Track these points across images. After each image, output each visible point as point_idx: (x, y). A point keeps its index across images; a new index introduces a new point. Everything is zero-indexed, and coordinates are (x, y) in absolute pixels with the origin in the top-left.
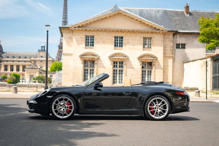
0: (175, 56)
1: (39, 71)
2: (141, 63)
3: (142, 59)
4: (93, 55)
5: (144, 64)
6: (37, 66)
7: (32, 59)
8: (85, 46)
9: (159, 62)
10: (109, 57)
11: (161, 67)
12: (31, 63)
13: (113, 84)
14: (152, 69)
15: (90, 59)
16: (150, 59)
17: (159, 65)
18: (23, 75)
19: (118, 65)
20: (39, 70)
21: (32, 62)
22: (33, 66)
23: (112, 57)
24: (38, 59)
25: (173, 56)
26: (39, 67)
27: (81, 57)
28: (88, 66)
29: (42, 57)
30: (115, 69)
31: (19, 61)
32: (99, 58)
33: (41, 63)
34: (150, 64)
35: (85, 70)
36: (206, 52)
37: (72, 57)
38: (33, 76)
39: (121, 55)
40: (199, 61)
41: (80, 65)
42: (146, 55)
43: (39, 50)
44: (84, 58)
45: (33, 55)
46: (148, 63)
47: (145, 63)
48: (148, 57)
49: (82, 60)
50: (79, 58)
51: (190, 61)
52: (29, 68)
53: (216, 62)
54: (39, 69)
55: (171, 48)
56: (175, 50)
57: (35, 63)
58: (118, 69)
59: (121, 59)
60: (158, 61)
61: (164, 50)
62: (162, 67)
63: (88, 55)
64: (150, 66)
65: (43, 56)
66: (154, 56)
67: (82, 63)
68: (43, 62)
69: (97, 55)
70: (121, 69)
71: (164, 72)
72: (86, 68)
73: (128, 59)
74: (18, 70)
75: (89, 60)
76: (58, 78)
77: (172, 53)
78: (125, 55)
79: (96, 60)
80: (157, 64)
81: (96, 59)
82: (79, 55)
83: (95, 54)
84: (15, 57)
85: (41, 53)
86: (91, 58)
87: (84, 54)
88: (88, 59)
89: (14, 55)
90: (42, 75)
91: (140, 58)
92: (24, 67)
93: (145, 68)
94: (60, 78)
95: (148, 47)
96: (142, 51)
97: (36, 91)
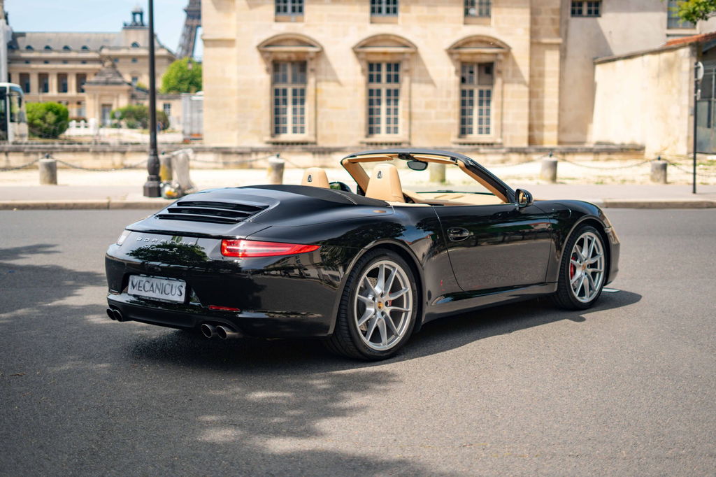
0: (569, 40)
1: (129, 91)
2: (459, 67)
3: (460, 54)
4: (302, 42)
5: (468, 70)
6: (120, 75)
7: (105, 52)
8: (276, 14)
9: (514, 64)
10: (354, 49)
11: (522, 76)
12: (103, 65)
13: (367, 137)
14: (492, 84)
15: (294, 57)
16: (485, 54)
17: (516, 73)
19: (384, 73)
20: (126, 87)
21: (106, 64)
22: (110, 76)
23: (363, 46)
24: (123, 52)
25: (560, 40)
26: (128, 78)
27: (262, 49)
28: (285, 80)
29: (135, 45)
30: (375, 86)
31: (65, 61)
32: (320, 54)
33: (134, 64)
34: (488, 68)
35: (277, 92)
36: (669, 28)
37: (232, 52)
38: (110, 106)
39: (394, 41)
40: (647, 58)
41: (261, 77)
42: (474, 39)
43: (125, 25)
44: (271, 52)
45: (106, 41)
46: (480, 65)
47: (472, 64)
48: (480, 45)
49: (266, 59)
50: (257, 55)
51: (618, 59)
52: (97, 83)
55: (554, 17)
56: (567, 22)
57: (114, 66)
58: (384, 86)
59: (392, 54)
60: (513, 59)
61: (534, 21)
62: (527, 78)
63: (284, 43)
64: (488, 75)
65: (140, 43)
66: (498, 43)
67: (268, 70)
68: (139, 61)
69: (314, 41)
70: (393, 86)
71: (532, 94)
72: (281, 86)
73: (415, 53)
74: (63, 88)
75: (289, 58)
76: (188, 115)
77: (559, 33)
78: (404, 42)
79: (312, 59)
80: (510, 68)
81: (312, 55)
82: (256, 43)
83: (305, 39)
84: (52, 47)
85: (132, 32)
86: (296, 53)
87: (271, 41)
88: (285, 56)
89: (49, 40)
90: (138, 104)
91: (454, 50)
92: (81, 78)
93: (471, 81)
94: (195, 115)
95: (481, 14)
96: (462, 26)
97: (122, 164)
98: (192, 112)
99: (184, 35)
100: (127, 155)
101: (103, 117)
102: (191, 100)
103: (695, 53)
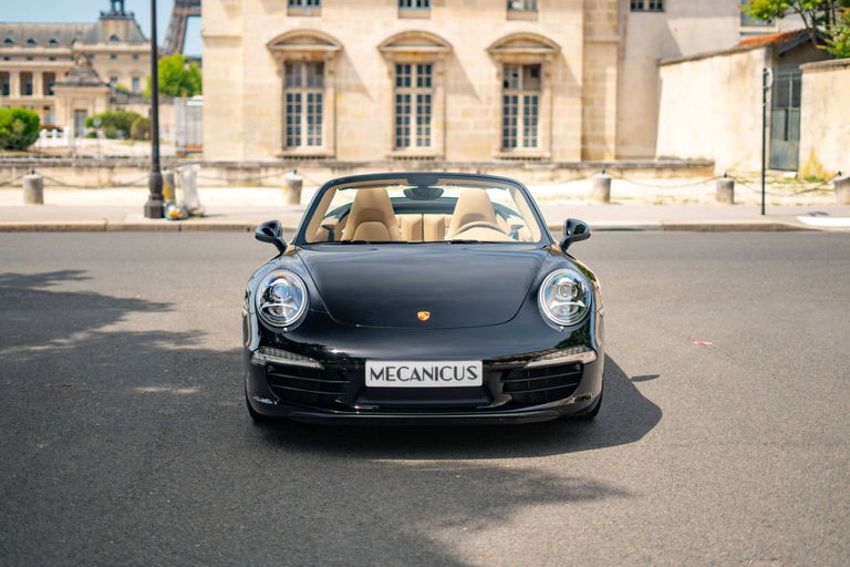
0: (628, 38)
1: (107, 93)
2: (501, 69)
3: (501, 54)
4: (319, 41)
5: (511, 72)
6: (97, 75)
7: (78, 46)
8: (288, 7)
9: (565, 65)
10: (379, 47)
11: (575, 80)
12: (77, 62)
13: (394, 150)
14: (539, 89)
15: (309, 57)
16: (532, 54)
17: (568, 75)
18: (46, 108)
19: (414, 76)
20: (105, 89)
21: (80, 62)
22: (84, 75)
23: (390, 45)
24: (100, 46)
25: (617, 38)
26: (107, 80)
27: (273, 47)
28: (298, 83)
29: (114, 38)
30: (403, 91)
31: (30, 58)
32: (340, 53)
33: (114, 61)
34: (534, 71)
35: (289, 97)
36: (743, 25)
37: (238, 51)
38: (85, 111)
39: (425, 39)
40: (717, 59)
41: (270, 79)
42: (518, 37)
43: (102, 14)
44: (283, 51)
45: (80, 33)
46: (525, 67)
47: (516, 66)
48: (525, 44)
49: (278, 59)
50: (266, 55)
51: (685, 60)
52: (69, 84)
53: (782, 66)
54: (108, 85)
55: (610, 11)
56: (626, 18)
57: (89, 64)
58: (414, 91)
59: (423, 54)
60: (563, 59)
61: (587, 17)
62: (580, 82)
63: (298, 41)
64: (534, 79)
65: (121, 35)
66: (546, 42)
67: (279, 72)
68: (120, 57)
69: (333, 38)
70: (424, 91)
71: (585, 101)
72: (294, 91)
73: (450, 53)
74: (27, 89)
75: (304, 58)
76: (183, 123)
77: (616, 30)
78: (437, 40)
79: (330, 59)
80: (560, 72)
81: (330, 55)
82: (266, 41)
83: (324, 37)
84: (13, 40)
85: (111, 23)
86: (312, 52)
87: (283, 38)
88: (299, 56)
89: (11, 32)
90: (118, 109)
91: (496, 49)
92: (49, 79)
93: (515, 86)
94: (191, 124)
95: (526, 7)
96: (505, 22)
97: (110, 181)
98: (187, 121)
99: (172, 26)
100: (116, 170)
101: (77, 125)
102: (186, 106)
103: (771, 55)
